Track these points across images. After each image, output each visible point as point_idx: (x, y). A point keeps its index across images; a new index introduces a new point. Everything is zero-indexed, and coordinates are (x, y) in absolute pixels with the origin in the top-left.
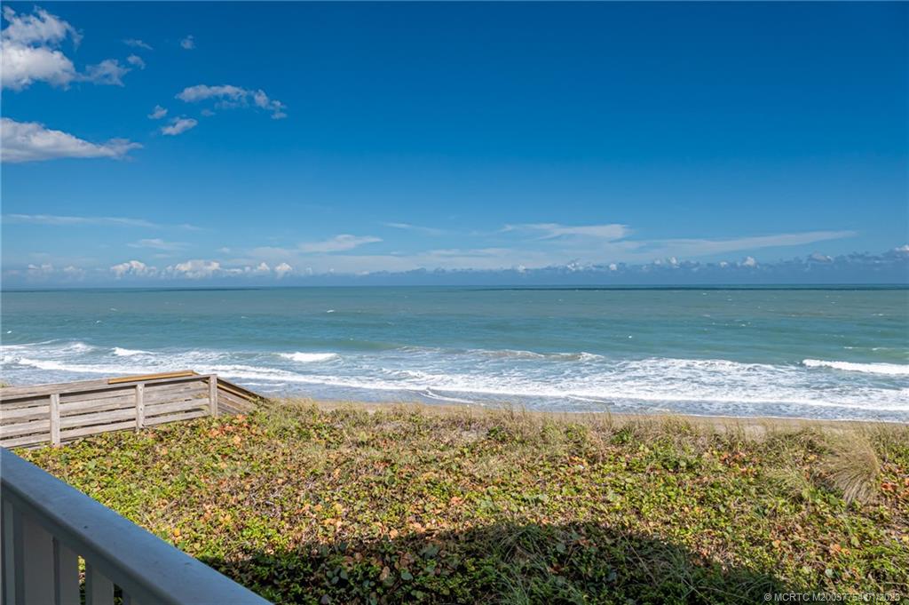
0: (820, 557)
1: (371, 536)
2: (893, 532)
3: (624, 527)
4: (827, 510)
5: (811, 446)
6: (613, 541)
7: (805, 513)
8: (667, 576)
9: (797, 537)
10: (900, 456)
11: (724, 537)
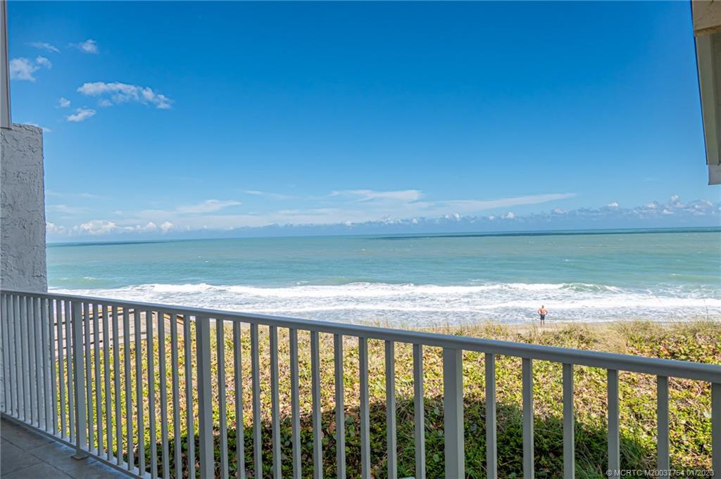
0: (601, 407)
1: (306, 412)
2: (641, 389)
3: (474, 396)
4: (599, 378)
5: (582, 338)
6: (469, 406)
7: (586, 380)
8: (510, 425)
9: (585, 396)
10: (636, 342)
11: (539, 398)
